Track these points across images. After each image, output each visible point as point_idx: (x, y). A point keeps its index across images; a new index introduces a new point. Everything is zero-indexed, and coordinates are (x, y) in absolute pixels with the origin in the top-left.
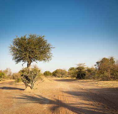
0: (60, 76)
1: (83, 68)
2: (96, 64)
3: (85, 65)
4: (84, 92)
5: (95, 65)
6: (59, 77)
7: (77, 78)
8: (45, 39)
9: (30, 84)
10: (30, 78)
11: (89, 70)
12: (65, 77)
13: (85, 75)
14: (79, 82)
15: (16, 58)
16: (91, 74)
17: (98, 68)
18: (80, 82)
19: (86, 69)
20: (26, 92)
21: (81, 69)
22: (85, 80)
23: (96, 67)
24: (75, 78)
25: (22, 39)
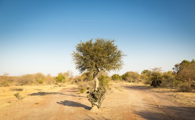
0: (132, 80)
1: (159, 74)
2: (175, 67)
3: (161, 69)
4: (161, 114)
5: (173, 69)
6: (130, 82)
7: (151, 85)
8: (115, 44)
9: (97, 103)
10: (97, 97)
11: (166, 77)
12: (138, 83)
13: (161, 82)
14: (153, 91)
15: (80, 67)
16: (168, 81)
17: (176, 72)
18: (156, 92)
19: (162, 75)
20: (92, 113)
21: (156, 76)
22: (161, 90)
23: (174, 70)
24: (149, 85)
25: (87, 44)
